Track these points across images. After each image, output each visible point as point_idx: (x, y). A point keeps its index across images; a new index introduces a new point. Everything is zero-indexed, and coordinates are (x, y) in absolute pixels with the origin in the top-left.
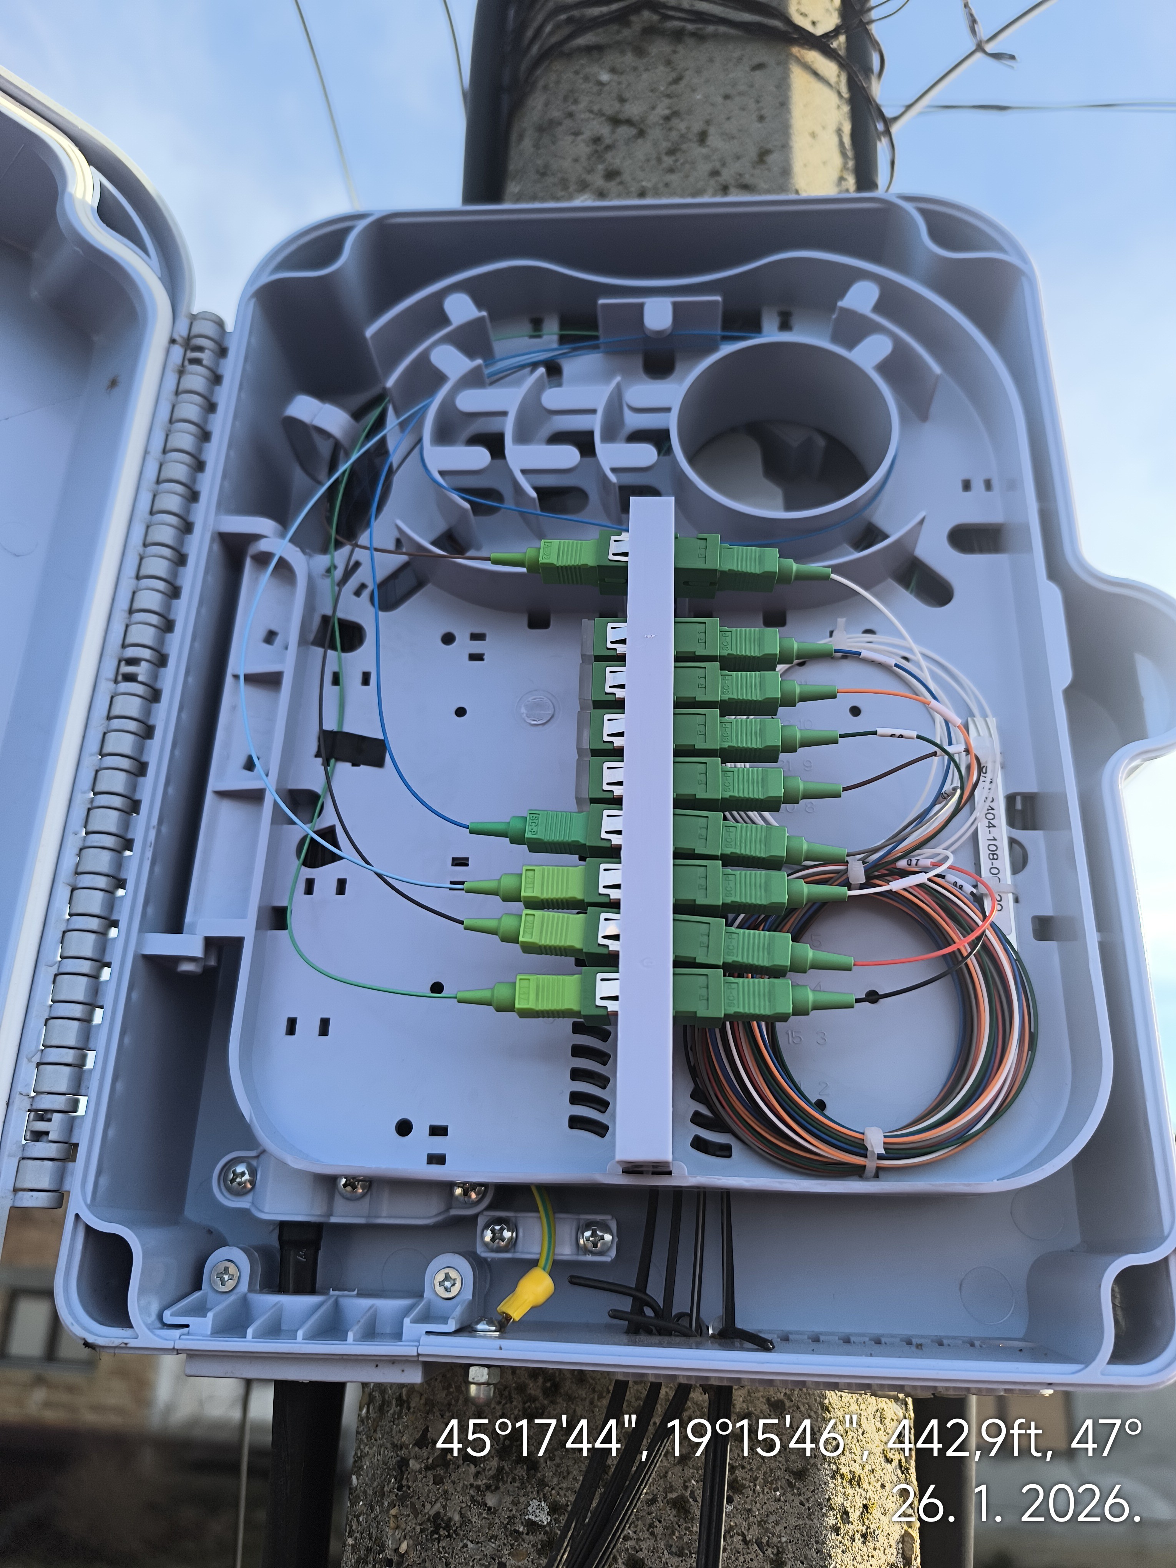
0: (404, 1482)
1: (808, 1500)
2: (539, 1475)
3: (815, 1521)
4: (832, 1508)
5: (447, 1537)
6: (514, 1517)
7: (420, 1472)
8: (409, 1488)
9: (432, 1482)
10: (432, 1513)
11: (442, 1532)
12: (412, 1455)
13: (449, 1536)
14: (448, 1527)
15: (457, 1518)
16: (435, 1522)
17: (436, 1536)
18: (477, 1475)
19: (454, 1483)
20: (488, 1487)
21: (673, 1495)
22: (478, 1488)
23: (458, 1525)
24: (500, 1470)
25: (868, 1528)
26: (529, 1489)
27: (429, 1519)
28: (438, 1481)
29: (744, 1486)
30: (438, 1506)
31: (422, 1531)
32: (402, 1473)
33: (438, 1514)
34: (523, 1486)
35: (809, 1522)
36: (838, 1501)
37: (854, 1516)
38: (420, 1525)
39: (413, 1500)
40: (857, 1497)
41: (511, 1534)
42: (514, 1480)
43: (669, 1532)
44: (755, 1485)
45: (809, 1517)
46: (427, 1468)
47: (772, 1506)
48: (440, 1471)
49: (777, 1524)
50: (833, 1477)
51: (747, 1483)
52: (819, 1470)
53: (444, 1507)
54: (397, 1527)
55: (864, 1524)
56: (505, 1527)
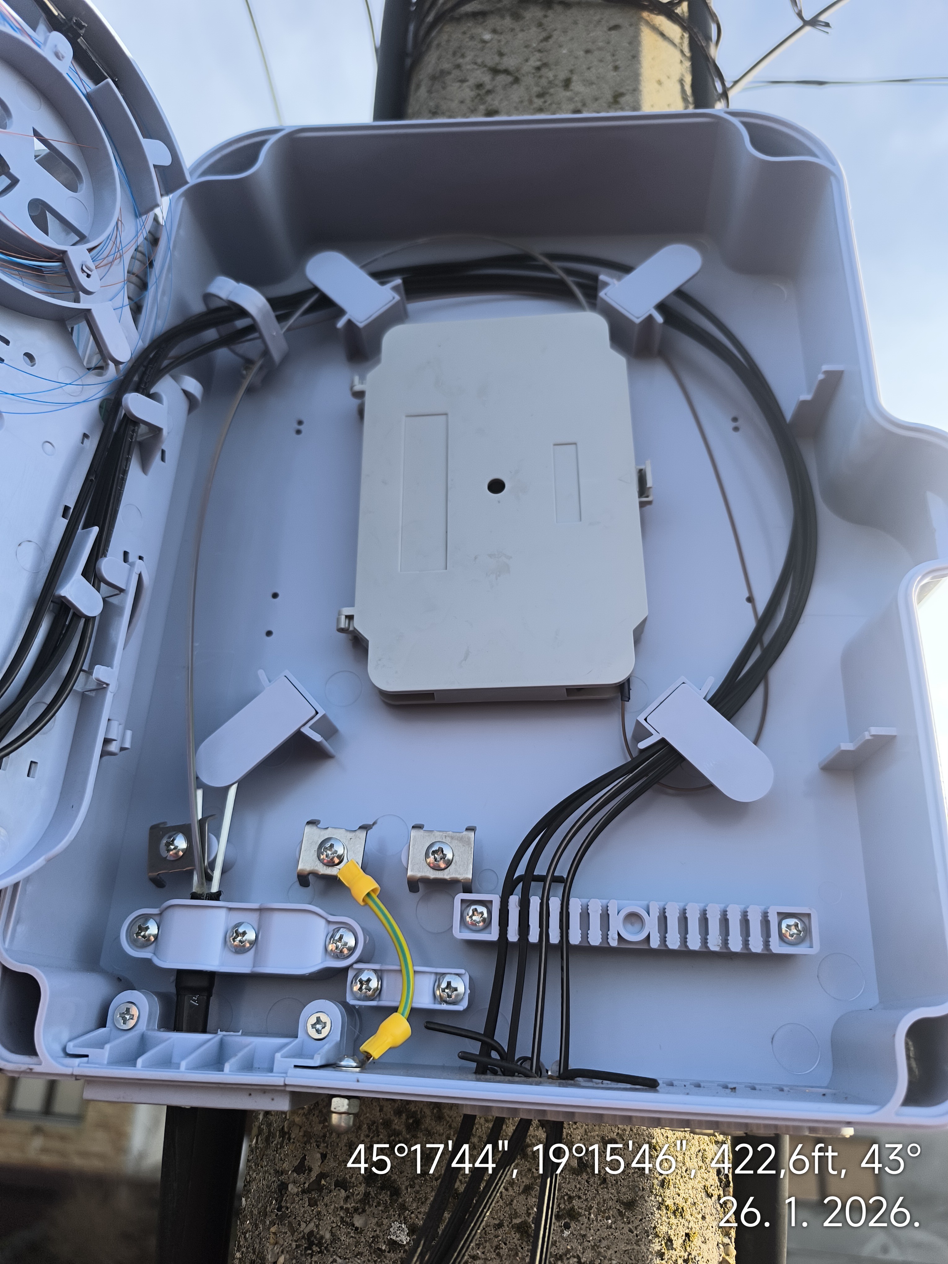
0: (283, 1204)
1: (636, 1228)
2: (400, 1200)
3: (643, 1247)
4: (657, 1236)
5: (319, 1252)
6: (378, 1236)
7: (297, 1194)
8: (287, 1208)
9: (307, 1204)
10: (307, 1231)
11: (315, 1248)
12: (291, 1179)
13: (321, 1252)
14: (320, 1244)
15: (328, 1236)
16: (309, 1239)
17: (310, 1252)
18: (347, 1199)
19: (326, 1205)
20: (356, 1210)
21: (517, 1221)
22: (347, 1210)
23: (329, 1242)
24: (367, 1195)
25: (690, 1254)
26: (391, 1212)
27: (303, 1237)
28: (313, 1203)
29: (580, 1214)
30: (312, 1226)
31: (298, 1247)
32: (282, 1196)
33: (312, 1232)
34: (386, 1210)
35: (636, 1247)
36: (663, 1229)
37: (678, 1243)
38: (296, 1241)
39: (290, 1219)
40: (680, 1227)
41: (375, 1252)
42: (379, 1204)
43: (512, 1253)
44: (590, 1214)
45: (637, 1243)
46: (304, 1192)
47: (605, 1233)
48: (315, 1195)
49: (608, 1248)
50: (659, 1208)
51: (583, 1212)
52: (646, 1201)
53: (317, 1226)
54: (276, 1243)
55: (686, 1250)
56: (370, 1246)
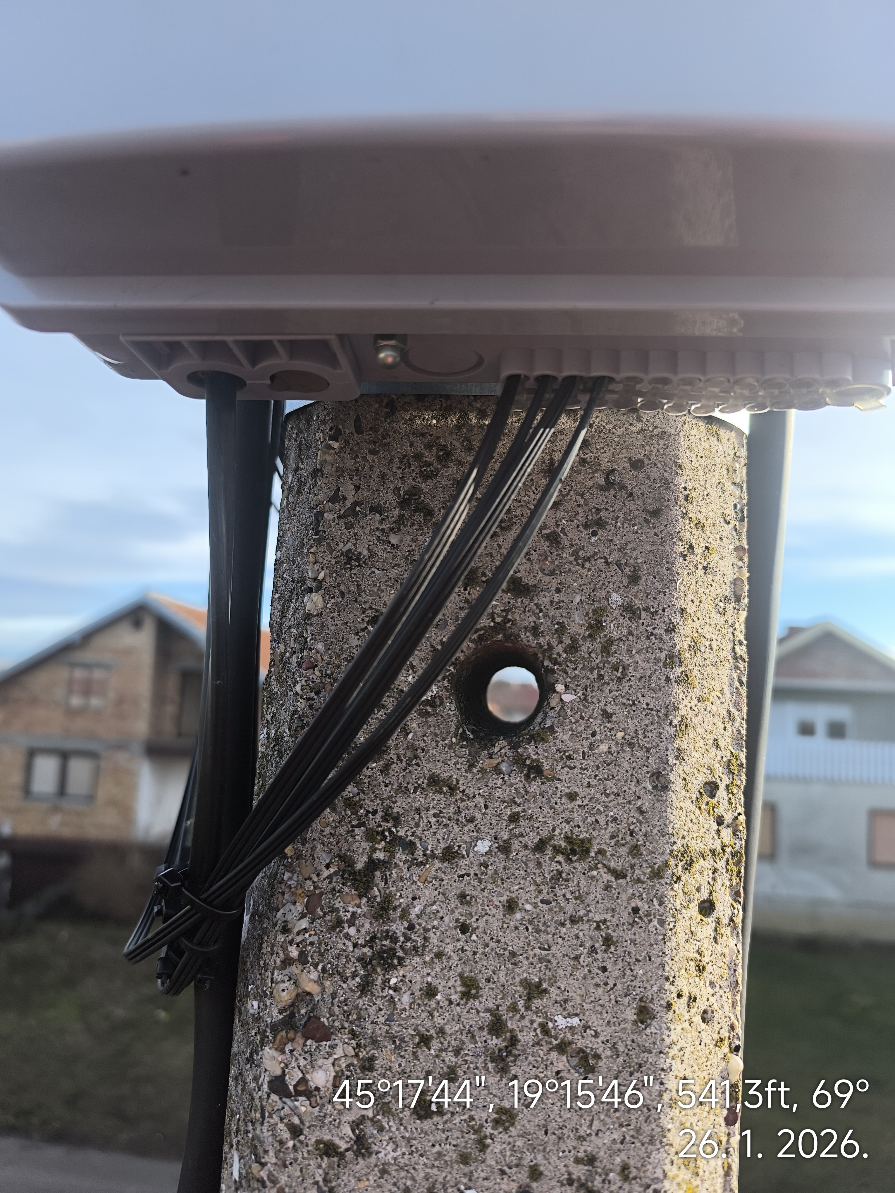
0: (320, 529)
1: (661, 532)
4: (681, 539)
5: (358, 566)
6: (413, 550)
7: (334, 520)
8: (324, 532)
9: (344, 527)
10: (345, 550)
11: (354, 563)
12: (327, 508)
14: (358, 559)
15: (365, 552)
16: (347, 556)
17: (349, 566)
18: (381, 522)
19: (362, 527)
20: (391, 529)
22: (383, 530)
23: (367, 557)
24: (401, 517)
25: (709, 564)
26: (426, 530)
27: (342, 554)
28: (349, 526)
29: (607, 523)
30: (349, 544)
31: (336, 563)
32: (319, 522)
33: (350, 550)
34: (421, 528)
35: (661, 548)
36: (686, 535)
37: (699, 551)
38: (335, 558)
39: (328, 541)
40: (701, 539)
41: (411, 563)
42: (413, 524)
43: (543, 558)
44: (617, 522)
45: (662, 544)
46: (340, 517)
47: (631, 537)
48: (351, 519)
49: (635, 549)
50: (683, 517)
51: (610, 521)
52: (671, 510)
53: (355, 545)
54: (316, 562)
55: (705, 560)
56: (407, 558)
